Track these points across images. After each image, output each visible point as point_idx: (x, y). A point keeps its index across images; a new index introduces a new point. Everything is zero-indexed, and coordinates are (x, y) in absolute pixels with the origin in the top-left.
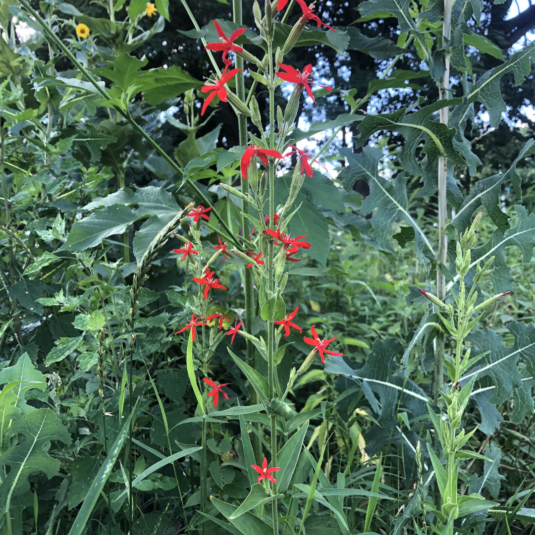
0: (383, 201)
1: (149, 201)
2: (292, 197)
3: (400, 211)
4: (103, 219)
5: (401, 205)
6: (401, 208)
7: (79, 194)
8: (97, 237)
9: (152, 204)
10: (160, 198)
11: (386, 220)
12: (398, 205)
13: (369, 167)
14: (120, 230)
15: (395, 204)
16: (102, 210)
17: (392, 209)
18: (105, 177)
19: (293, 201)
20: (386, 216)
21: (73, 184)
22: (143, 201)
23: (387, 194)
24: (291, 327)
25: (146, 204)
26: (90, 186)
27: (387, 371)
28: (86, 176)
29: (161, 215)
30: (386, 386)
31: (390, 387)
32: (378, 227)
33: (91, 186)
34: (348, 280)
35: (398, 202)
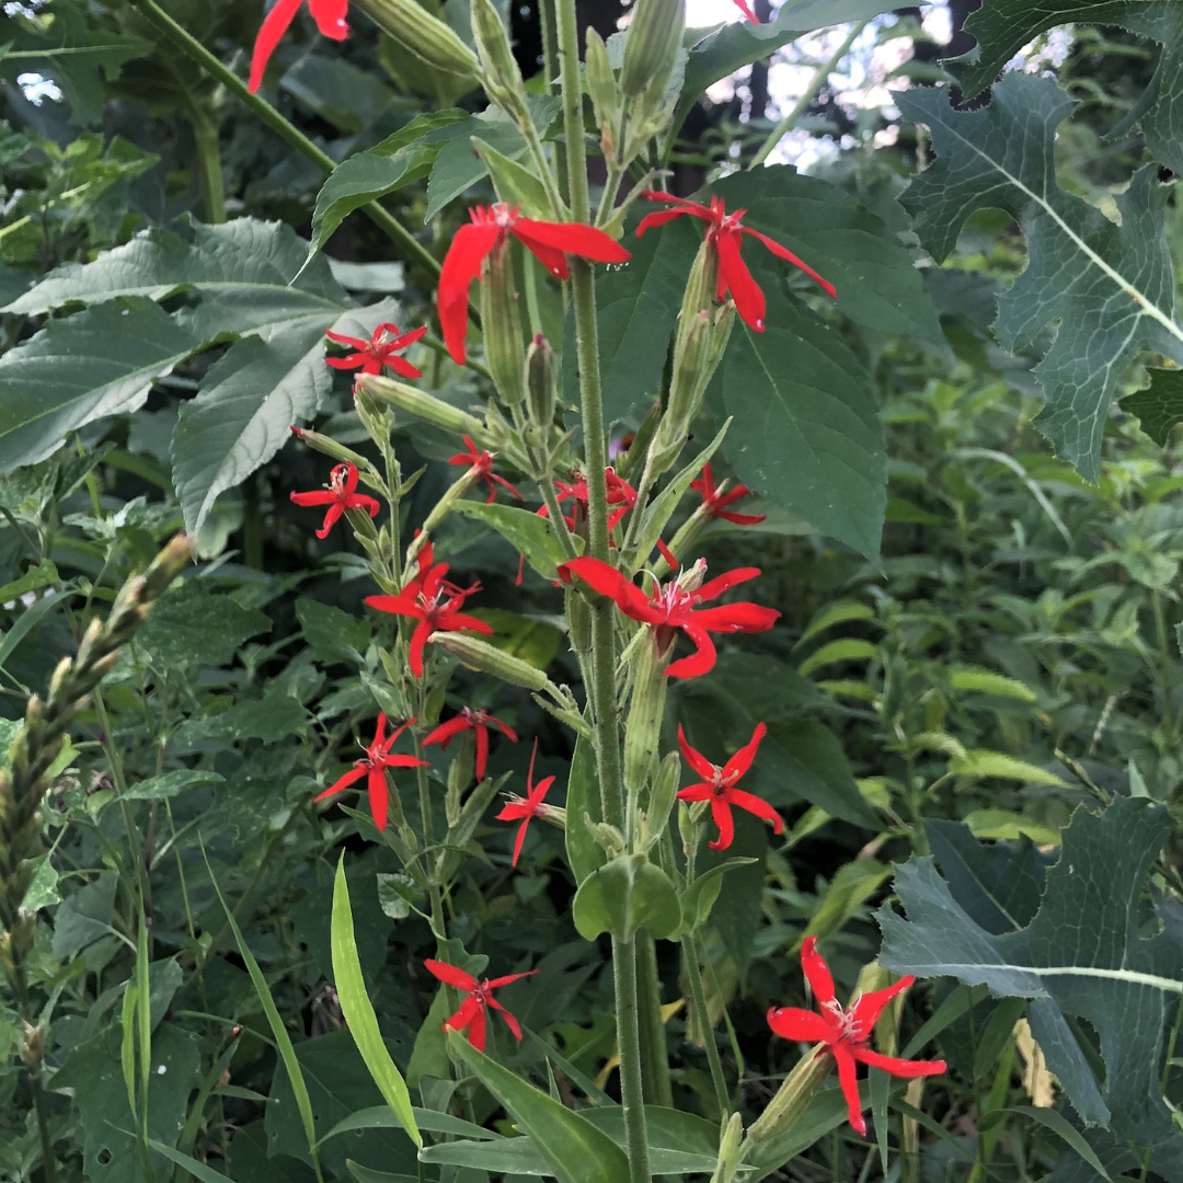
0: (1082, 286)
1: (238, 276)
2: (679, 417)
3: (1149, 320)
4: (75, 352)
5: (1151, 299)
6: (1151, 309)
7: (40, 230)
8: (51, 421)
9: (245, 287)
10: (276, 262)
11: (1097, 363)
12: (1143, 300)
13: (1018, 160)
14: (126, 395)
15: (1127, 297)
16: (72, 319)
17: (1116, 317)
18: (123, 168)
19: (684, 433)
20: (1094, 347)
21: (20, 200)
22: (216, 274)
23: (1096, 259)
24: (736, 811)
25: (227, 287)
26: (75, 202)
27: (1121, 930)
28: (59, 171)
29: (273, 328)
30: (1122, 983)
31: (1137, 985)
32: (1068, 397)
33: (78, 202)
34: (950, 449)
35: (1140, 288)
